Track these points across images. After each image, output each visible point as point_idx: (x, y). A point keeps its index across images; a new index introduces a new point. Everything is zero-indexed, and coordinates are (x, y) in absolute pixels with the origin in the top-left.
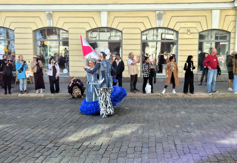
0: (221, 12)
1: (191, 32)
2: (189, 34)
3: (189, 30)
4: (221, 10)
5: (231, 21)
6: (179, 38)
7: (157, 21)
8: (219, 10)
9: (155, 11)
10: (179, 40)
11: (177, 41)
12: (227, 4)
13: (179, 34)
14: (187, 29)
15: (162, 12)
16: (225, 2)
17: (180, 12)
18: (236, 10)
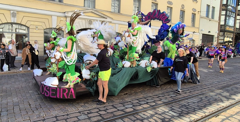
0: (57, 18)
1: (38, 28)
2: (37, 29)
3: (37, 27)
4: (58, 16)
5: (64, 24)
6: (30, 31)
7: (12, 18)
9: (10, 10)
10: (30, 33)
11: (29, 34)
12: (61, 13)
13: (30, 29)
14: (35, 26)
15: (15, 12)
17: (30, 14)
18: (67, 18)
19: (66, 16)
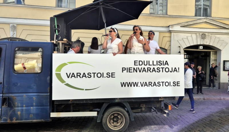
0: (160, 34)
4: (160, 32)
5: (167, 41)
8: (159, 32)
12: (164, 28)
16: (163, 27)
18: (171, 33)
19: (170, 31)
